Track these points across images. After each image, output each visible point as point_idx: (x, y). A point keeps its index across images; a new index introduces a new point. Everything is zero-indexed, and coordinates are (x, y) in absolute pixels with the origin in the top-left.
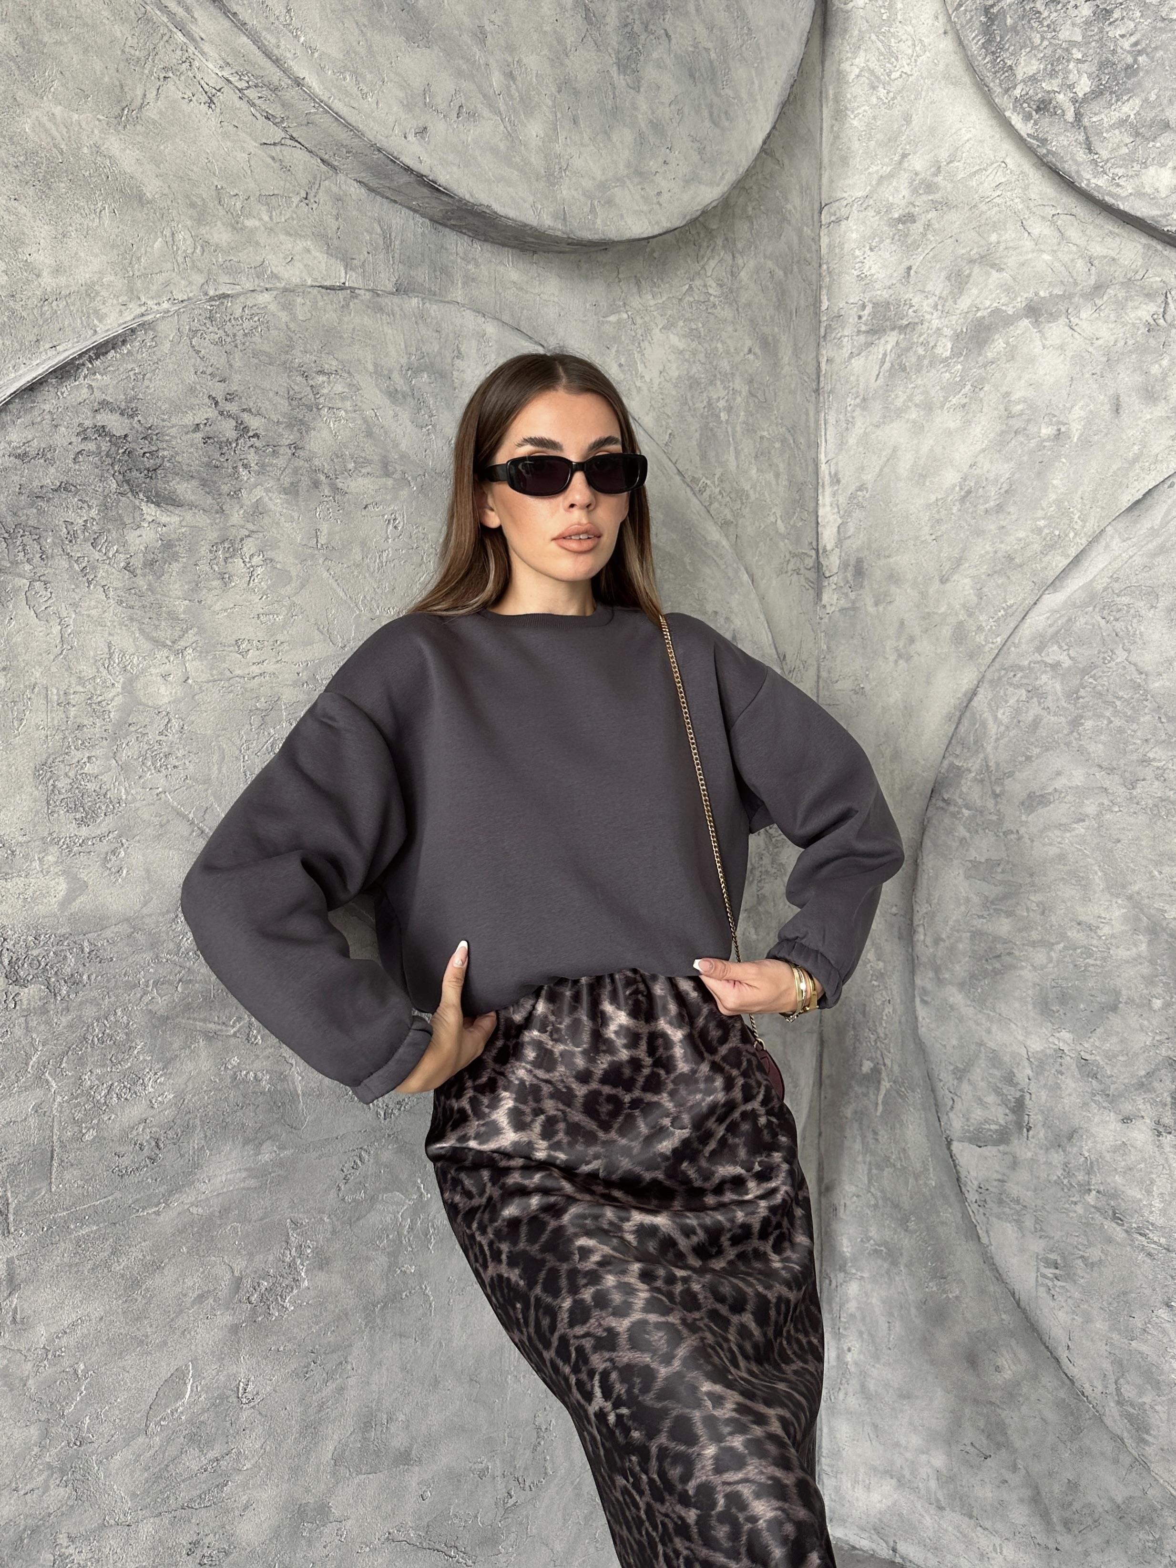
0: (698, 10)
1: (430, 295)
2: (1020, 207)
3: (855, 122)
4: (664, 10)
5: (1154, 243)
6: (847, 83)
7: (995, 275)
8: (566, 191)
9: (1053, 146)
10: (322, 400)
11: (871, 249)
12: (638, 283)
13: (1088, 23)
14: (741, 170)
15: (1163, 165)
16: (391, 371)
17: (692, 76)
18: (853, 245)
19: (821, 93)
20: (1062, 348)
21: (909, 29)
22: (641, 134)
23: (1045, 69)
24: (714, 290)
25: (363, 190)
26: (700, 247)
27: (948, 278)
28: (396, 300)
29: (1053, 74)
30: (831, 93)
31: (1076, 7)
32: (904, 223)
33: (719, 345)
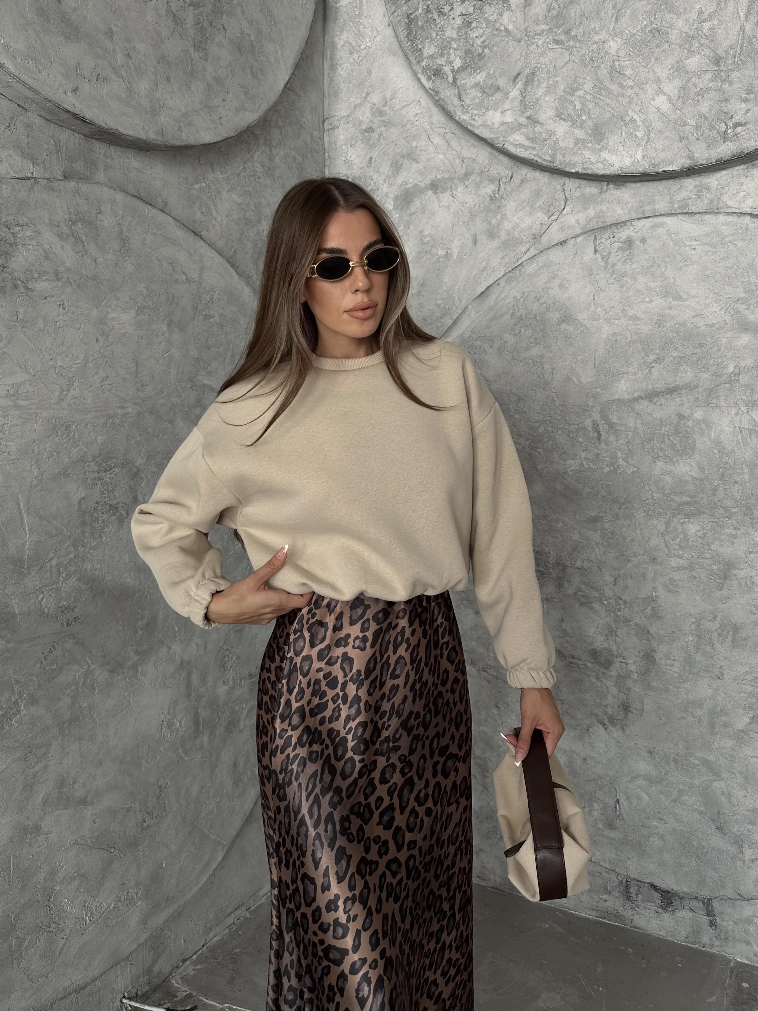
0: (243, 12)
1: (84, 178)
2: (428, 127)
3: (342, 72)
4: (222, 14)
5: (494, 152)
6: (337, 49)
7: (415, 164)
8: (163, 119)
9: (442, 95)
10: (18, 240)
11: (351, 146)
12: (212, 165)
13: (459, 28)
14: (271, 103)
15: (496, 110)
16: (59, 223)
17: (240, 50)
18: (342, 143)
19: (323, 54)
20: (448, 207)
21: (370, 21)
22: (209, 85)
23: (438, 52)
24: (259, 169)
25: (43, 121)
26: (250, 144)
27: (391, 165)
28: (62, 183)
29: (442, 55)
30: (329, 54)
31: (454, 18)
32: (368, 132)
33: (263, 200)
